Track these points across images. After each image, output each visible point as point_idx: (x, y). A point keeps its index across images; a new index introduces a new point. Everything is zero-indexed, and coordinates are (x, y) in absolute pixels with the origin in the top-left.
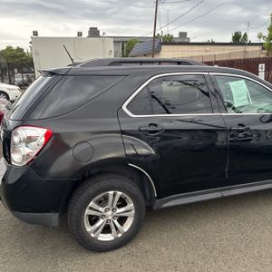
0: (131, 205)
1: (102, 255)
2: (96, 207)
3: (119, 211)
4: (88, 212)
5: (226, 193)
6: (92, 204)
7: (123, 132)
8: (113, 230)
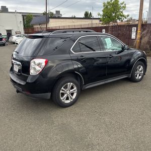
0: (75, 88)
1: (66, 108)
2: (64, 89)
3: (71, 91)
4: (61, 91)
5: (106, 82)
6: (62, 88)
7: (72, 60)
8: (70, 98)
